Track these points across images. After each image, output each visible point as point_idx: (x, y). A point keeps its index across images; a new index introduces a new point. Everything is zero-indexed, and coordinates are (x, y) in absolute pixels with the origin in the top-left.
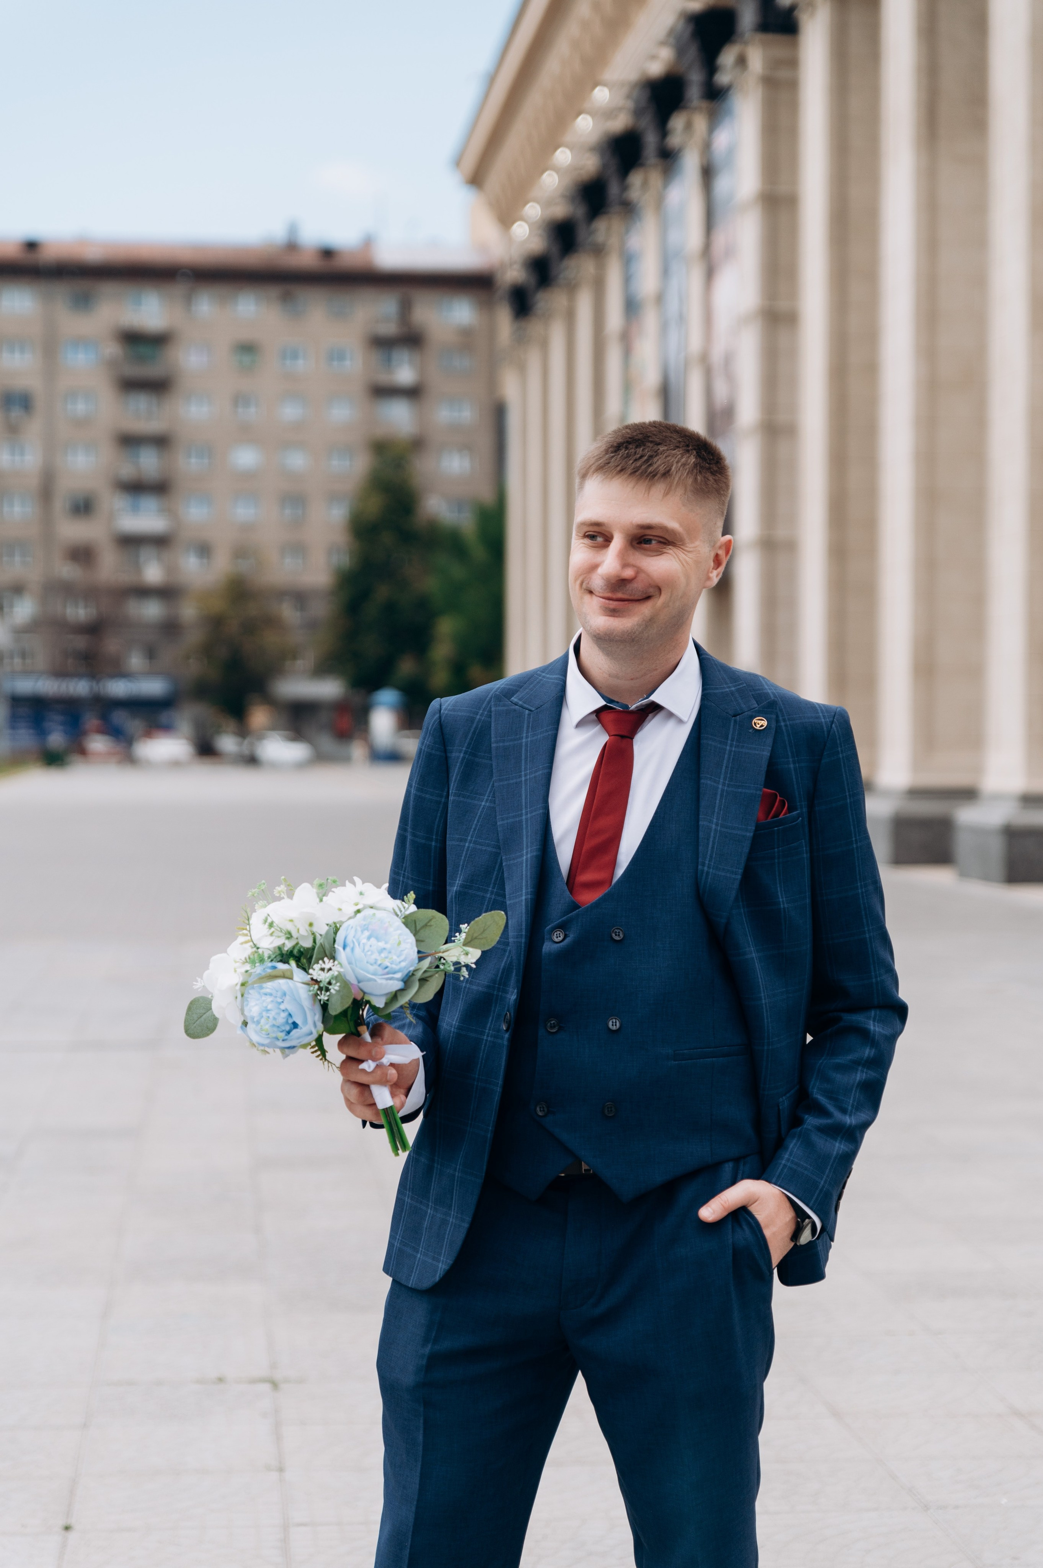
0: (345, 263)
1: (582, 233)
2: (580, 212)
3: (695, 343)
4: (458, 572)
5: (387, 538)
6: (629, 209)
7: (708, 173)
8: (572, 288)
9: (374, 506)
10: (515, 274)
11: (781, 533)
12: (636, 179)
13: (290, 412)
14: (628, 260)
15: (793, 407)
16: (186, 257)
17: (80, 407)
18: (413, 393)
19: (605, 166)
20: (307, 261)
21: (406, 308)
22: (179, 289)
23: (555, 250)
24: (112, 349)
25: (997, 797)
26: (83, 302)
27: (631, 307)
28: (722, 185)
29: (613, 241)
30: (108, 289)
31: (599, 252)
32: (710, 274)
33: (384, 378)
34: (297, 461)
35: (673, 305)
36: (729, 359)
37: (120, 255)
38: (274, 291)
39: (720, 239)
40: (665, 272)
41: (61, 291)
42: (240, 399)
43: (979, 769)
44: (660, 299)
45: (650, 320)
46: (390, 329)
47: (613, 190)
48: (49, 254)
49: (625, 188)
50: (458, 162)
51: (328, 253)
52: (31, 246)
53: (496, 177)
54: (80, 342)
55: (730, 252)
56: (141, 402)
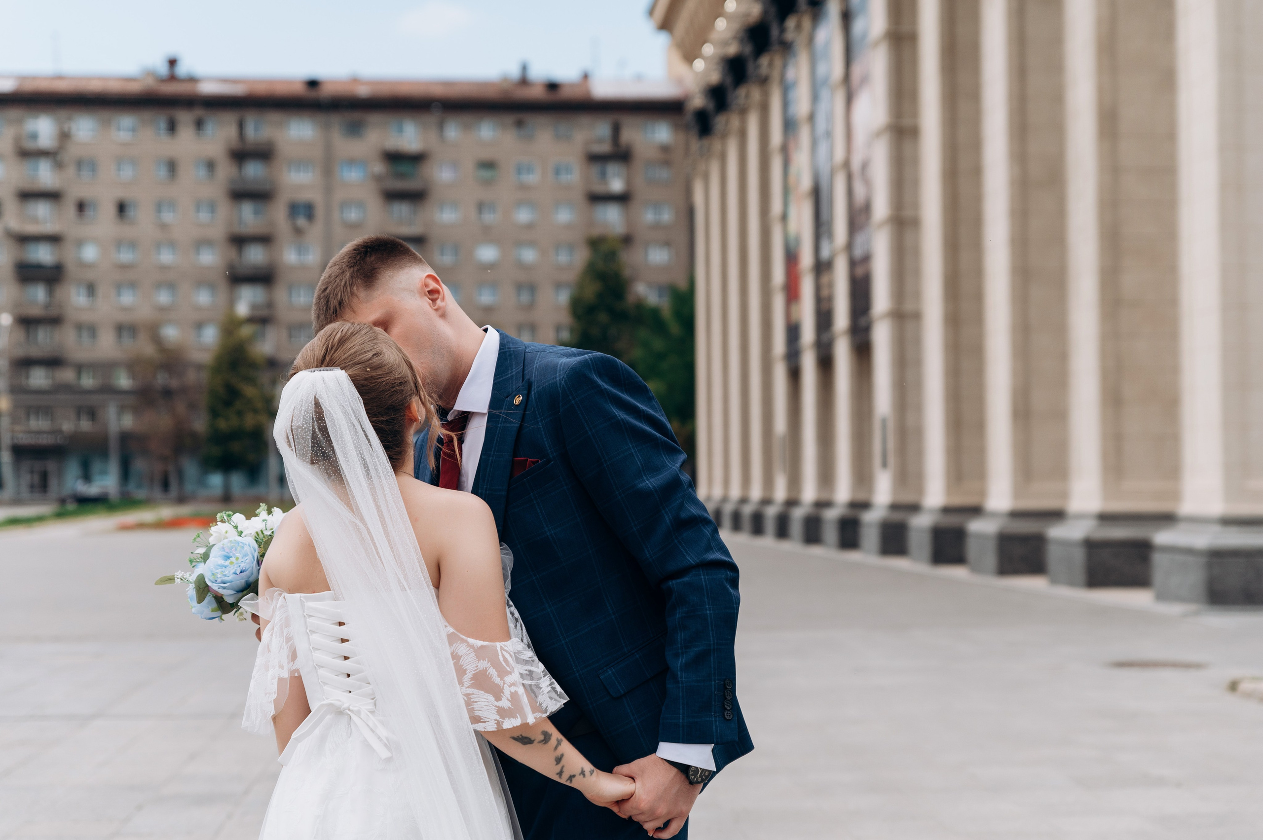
0: (565, 94)
1: (750, 67)
2: (748, 49)
3: (839, 155)
4: (658, 344)
5: (603, 317)
6: (787, 47)
7: (847, 17)
8: (743, 112)
9: (591, 291)
10: (698, 101)
11: (909, 306)
12: (791, 23)
13: (523, 216)
14: (786, 89)
15: (916, 205)
16: (438, 91)
17: (353, 215)
18: (623, 199)
19: (765, 13)
20: (537, 93)
21: (616, 130)
22: (432, 119)
23: (729, 81)
24: (379, 168)
25: (1081, 516)
26: (355, 130)
27: (789, 125)
28: (858, 26)
29: (776, 74)
30: (374, 119)
31: (764, 81)
32: (849, 99)
33: (599, 188)
34: (529, 255)
35: (821, 124)
36: (865, 166)
37: (384, 91)
38: (509, 119)
39: (857, 70)
40: (815, 98)
41: (336, 120)
42: (481, 207)
43: (1065, 495)
44: (811, 118)
45: (804, 135)
46: (605, 148)
47: (775, 32)
48: (327, 91)
49: (782, 30)
50: (651, 12)
51: (553, 86)
52: (313, 84)
53: (681, 24)
54: (352, 162)
55: (865, 80)
56: (402, 209)
